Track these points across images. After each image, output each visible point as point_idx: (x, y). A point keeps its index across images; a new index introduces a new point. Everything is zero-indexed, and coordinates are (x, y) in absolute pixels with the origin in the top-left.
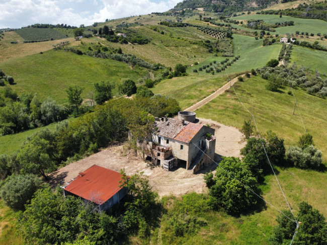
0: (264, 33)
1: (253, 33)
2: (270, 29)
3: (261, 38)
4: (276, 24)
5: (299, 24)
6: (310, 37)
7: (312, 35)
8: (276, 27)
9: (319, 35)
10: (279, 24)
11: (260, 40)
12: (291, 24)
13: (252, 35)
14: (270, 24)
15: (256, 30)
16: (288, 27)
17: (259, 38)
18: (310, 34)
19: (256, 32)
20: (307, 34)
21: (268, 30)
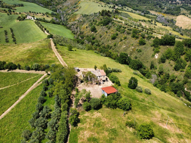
0: (11, 11)
1: (2, 10)
2: (13, 8)
3: (11, 14)
4: (14, 5)
5: (26, 5)
6: (37, 14)
7: (38, 13)
8: (15, 7)
9: (40, 13)
10: (16, 5)
11: (10, 15)
12: (22, 5)
13: (3, 11)
14: (10, 5)
15: (3, 9)
16: (21, 7)
17: (9, 14)
18: (36, 12)
19: (5, 10)
20: (35, 13)
21: (11, 9)
